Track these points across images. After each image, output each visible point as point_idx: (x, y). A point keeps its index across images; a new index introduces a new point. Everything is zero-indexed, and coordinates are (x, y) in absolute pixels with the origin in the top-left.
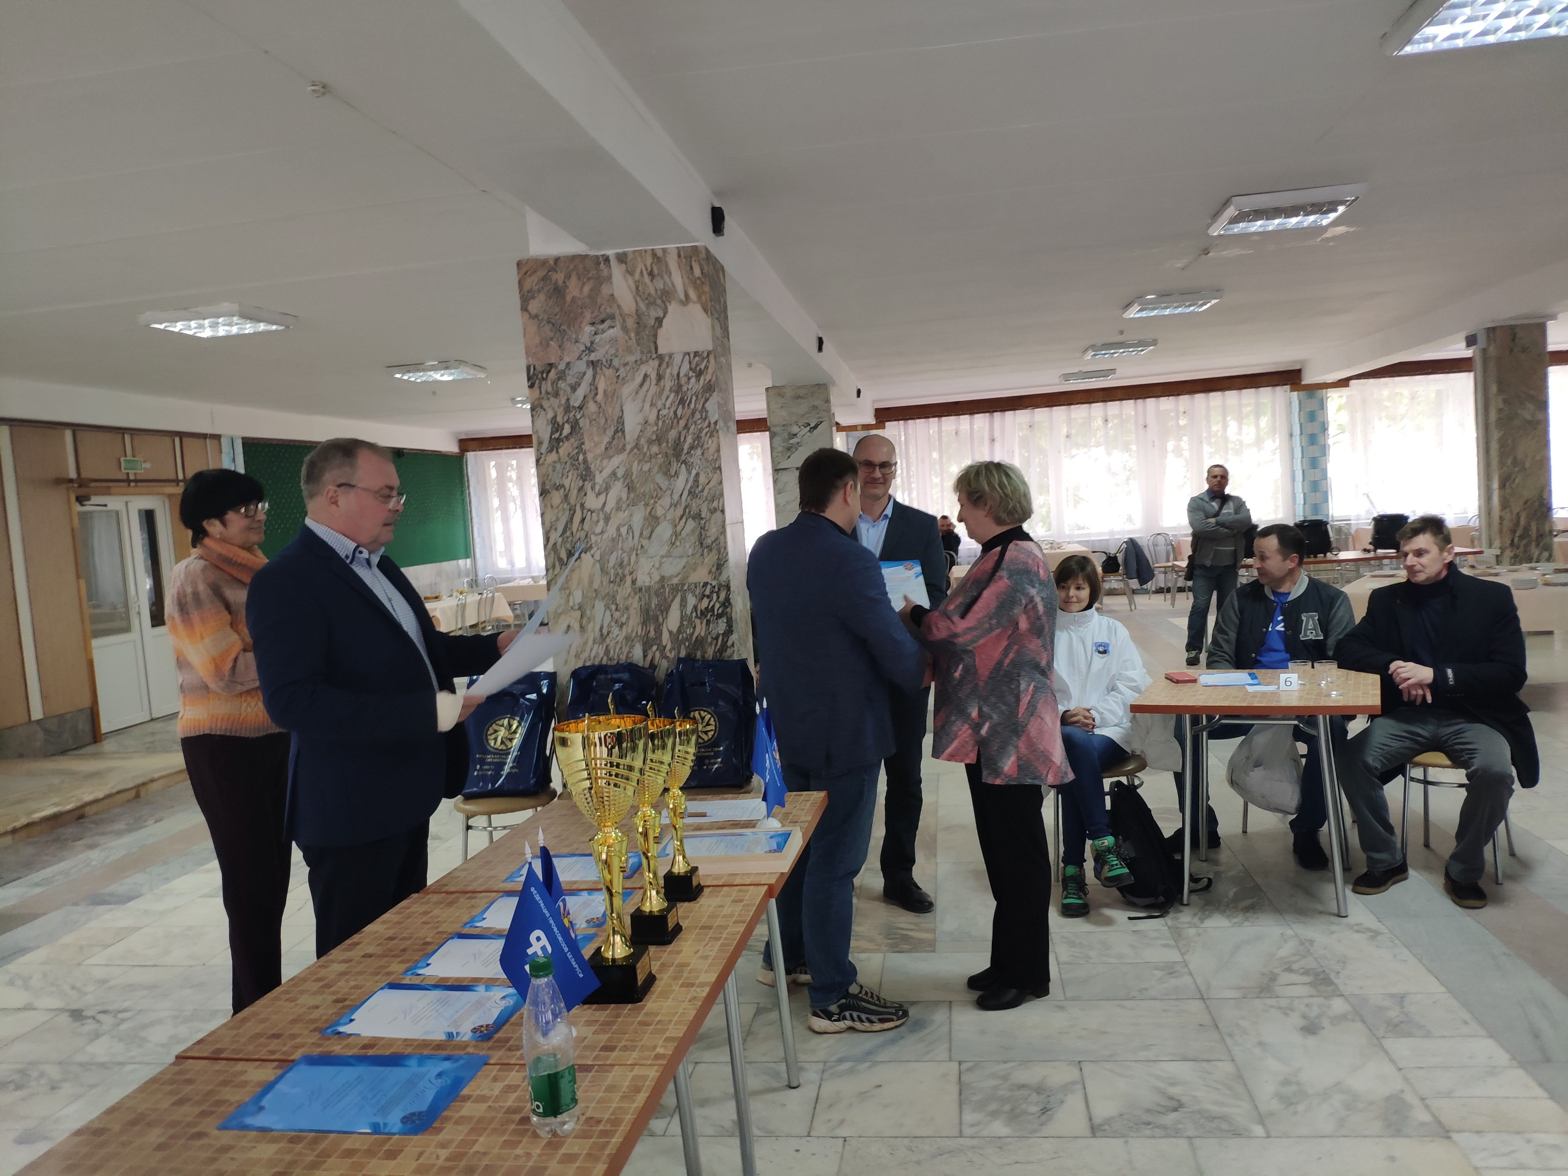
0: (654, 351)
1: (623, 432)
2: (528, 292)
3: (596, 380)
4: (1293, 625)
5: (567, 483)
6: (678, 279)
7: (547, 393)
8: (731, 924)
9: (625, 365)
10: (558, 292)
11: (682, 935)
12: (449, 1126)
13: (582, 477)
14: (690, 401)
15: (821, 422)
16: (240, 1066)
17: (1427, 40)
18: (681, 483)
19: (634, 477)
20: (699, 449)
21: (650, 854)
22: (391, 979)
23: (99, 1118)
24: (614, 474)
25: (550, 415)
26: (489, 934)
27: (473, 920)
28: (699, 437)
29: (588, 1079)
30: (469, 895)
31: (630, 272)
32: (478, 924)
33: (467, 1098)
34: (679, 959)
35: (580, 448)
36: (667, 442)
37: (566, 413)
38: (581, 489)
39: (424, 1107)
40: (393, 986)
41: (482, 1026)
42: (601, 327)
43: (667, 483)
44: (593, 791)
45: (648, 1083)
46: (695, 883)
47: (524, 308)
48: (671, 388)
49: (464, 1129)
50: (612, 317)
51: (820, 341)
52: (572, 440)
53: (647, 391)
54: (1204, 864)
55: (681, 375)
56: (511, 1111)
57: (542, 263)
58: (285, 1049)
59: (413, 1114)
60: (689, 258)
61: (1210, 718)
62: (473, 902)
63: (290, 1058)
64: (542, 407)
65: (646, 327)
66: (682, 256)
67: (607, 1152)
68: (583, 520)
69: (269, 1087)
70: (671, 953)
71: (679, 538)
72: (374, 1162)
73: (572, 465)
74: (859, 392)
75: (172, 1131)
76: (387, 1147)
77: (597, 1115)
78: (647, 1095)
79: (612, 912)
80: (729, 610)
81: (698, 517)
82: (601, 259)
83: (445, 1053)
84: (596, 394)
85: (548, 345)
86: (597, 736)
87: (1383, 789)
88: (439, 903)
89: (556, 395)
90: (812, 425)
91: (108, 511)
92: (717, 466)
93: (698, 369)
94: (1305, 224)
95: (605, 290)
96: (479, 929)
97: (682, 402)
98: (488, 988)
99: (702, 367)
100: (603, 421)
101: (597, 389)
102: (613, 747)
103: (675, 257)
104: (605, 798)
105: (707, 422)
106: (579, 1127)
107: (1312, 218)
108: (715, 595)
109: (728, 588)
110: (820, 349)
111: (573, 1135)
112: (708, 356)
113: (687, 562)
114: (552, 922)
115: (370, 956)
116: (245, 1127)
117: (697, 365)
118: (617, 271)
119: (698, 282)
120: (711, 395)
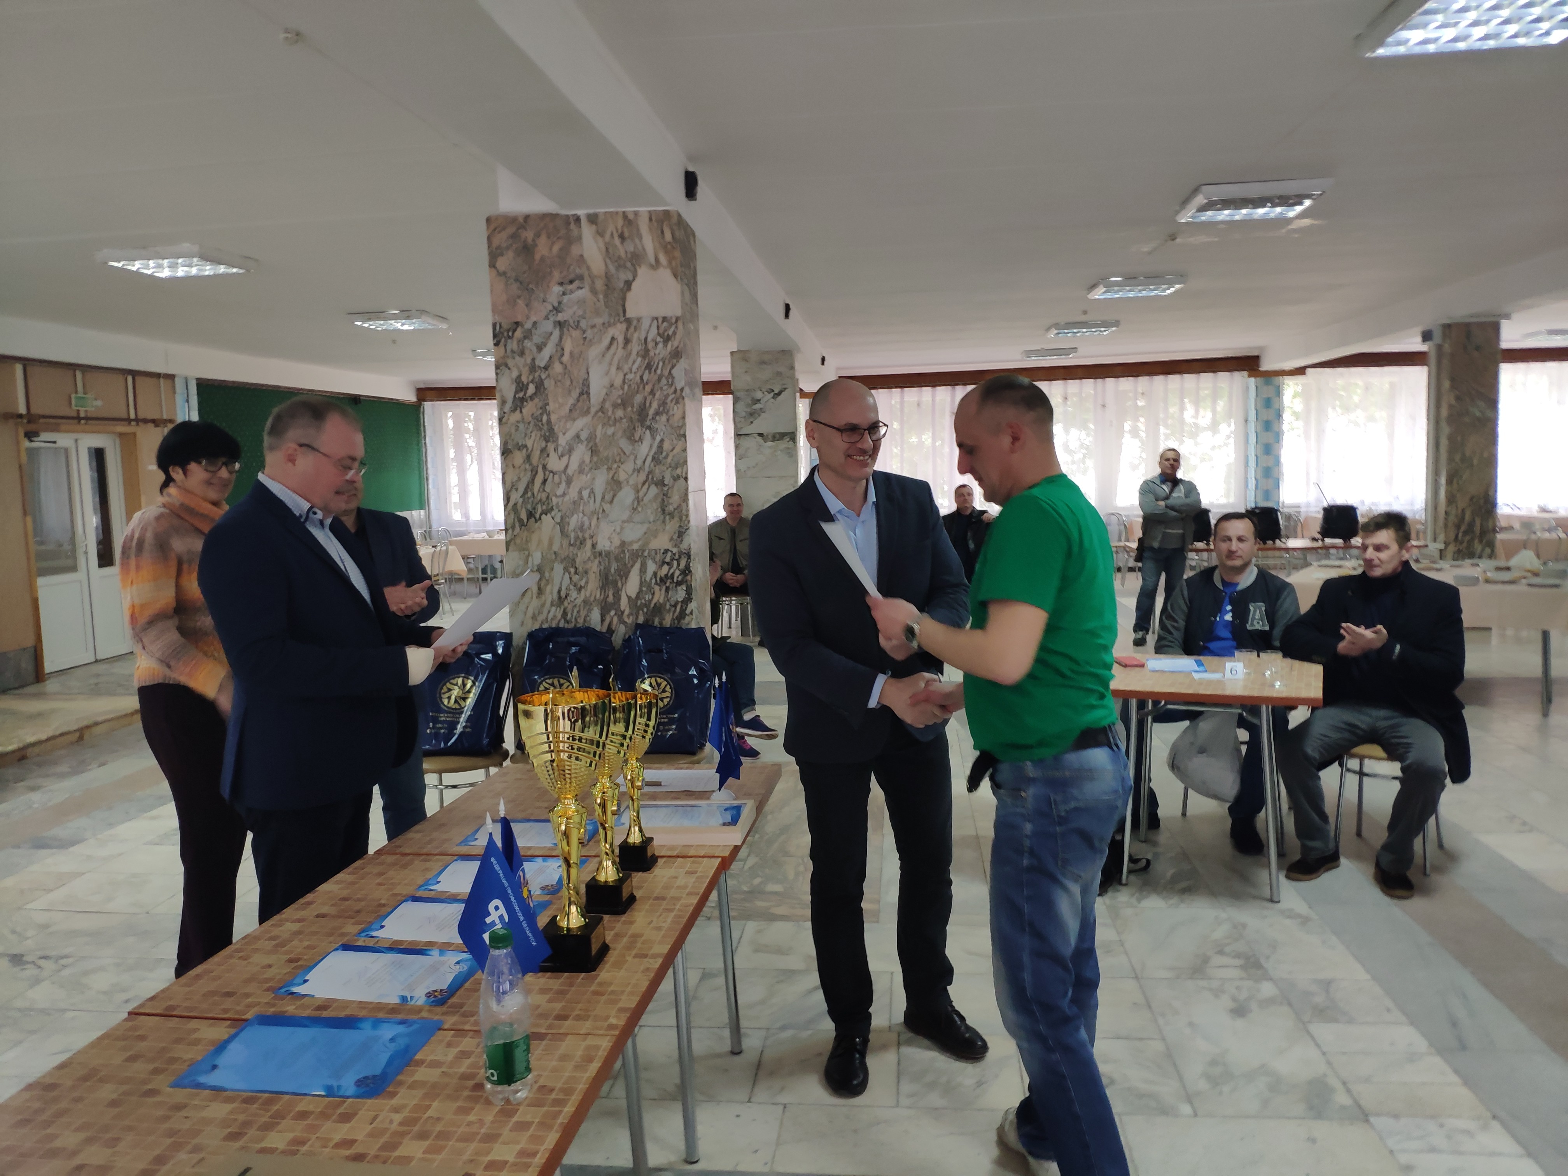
0: (622, 314)
1: (588, 394)
2: (497, 249)
3: (563, 342)
4: (1241, 614)
5: (529, 443)
6: (648, 243)
7: (513, 352)
8: (684, 896)
9: (593, 327)
10: (527, 250)
11: (636, 905)
12: (402, 1091)
13: (545, 439)
14: (657, 367)
15: (785, 389)
16: (194, 1024)
17: (1399, 43)
18: (645, 449)
19: (597, 440)
20: (665, 415)
21: (607, 825)
22: (345, 940)
23: (50, 1074)
24: (578, 436)
25: (515, 374)
26: (443, 897)
27: (427, 883)
28: (664, 404)
29: (542, 1047)
30: (423, 857)
31: (600, 233)
32: (432, 888)
33: (420, 1063)
34: (634, 929)
35: (544, 408)
36: (633, 407)
37: (531, 372)
38: (543, 450)
39: (378, 1072)
40: (347, 947)
41: (436, 991)
42: (571, 287)
43: (631, 448)
44: (555, 765)
45: (600, 1053)
46: (649, 853)
47: (492, 265)
48: (638, 353)
49: (419, 1093)
50: (581, 278)
51: (788, 308)
52: (536, 400)
53: (614, 354)
54: (1144, 845)
55: (649, 339)
56: (465, 1077)
57: (511, 220)
58: (238, 1008)
59: (366, 1078)
60: (660, 222)
61: (1156, 703)
62: (428, 864)
63: (243, 1017)
64: (507, 365)
65: (615, 289)
66: (654, 219)
67: (559, 1121)
68: (545, 482)
69: (221, 1047)
70: (625, 923)
71: (641, 503)
72: (328, 1125)
73: (536, 425)
74: (823, 359)
75: (125, 1088)
76: (341, 1110)
77: (549, 1084)
78: (600, 1065)
79: (569, 883)
80: (689, 578)
81: (661, 483)
82: (571, 220)
83: (400, 1017)
84: (562, 355)
85: (515, 303)
86: (560, 711)
87: (1319, 778)
88: (394, 864)
89: (522, 353)
90: (776, 391)
91: (56, 448)
92: (682, 432)
93: (666, 334)
94: (1272, 215)
95: (575, 251)
96: (433, 893)
97: (649, 367)
98: (442, 953)
99: (670, 333)
100: (568, 383)
101: (563, 349)
102: (576, 721)
103: (647, 220)
104: (567, 771)
105: (673, 388)
106: (531, 1095)
107: (1278, 210)
108: (675, 563)
109: (688, 555)
110: (787, 315)
111: (526, 1103)
112: (676, 322)
113: (648, 528)
114: (510, 891)
115: (323, 916)
116: (199, 1086)
117: (665, 331)
118: (587, 231)
119: (669, 246)
120: (678, 362)
